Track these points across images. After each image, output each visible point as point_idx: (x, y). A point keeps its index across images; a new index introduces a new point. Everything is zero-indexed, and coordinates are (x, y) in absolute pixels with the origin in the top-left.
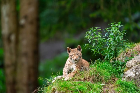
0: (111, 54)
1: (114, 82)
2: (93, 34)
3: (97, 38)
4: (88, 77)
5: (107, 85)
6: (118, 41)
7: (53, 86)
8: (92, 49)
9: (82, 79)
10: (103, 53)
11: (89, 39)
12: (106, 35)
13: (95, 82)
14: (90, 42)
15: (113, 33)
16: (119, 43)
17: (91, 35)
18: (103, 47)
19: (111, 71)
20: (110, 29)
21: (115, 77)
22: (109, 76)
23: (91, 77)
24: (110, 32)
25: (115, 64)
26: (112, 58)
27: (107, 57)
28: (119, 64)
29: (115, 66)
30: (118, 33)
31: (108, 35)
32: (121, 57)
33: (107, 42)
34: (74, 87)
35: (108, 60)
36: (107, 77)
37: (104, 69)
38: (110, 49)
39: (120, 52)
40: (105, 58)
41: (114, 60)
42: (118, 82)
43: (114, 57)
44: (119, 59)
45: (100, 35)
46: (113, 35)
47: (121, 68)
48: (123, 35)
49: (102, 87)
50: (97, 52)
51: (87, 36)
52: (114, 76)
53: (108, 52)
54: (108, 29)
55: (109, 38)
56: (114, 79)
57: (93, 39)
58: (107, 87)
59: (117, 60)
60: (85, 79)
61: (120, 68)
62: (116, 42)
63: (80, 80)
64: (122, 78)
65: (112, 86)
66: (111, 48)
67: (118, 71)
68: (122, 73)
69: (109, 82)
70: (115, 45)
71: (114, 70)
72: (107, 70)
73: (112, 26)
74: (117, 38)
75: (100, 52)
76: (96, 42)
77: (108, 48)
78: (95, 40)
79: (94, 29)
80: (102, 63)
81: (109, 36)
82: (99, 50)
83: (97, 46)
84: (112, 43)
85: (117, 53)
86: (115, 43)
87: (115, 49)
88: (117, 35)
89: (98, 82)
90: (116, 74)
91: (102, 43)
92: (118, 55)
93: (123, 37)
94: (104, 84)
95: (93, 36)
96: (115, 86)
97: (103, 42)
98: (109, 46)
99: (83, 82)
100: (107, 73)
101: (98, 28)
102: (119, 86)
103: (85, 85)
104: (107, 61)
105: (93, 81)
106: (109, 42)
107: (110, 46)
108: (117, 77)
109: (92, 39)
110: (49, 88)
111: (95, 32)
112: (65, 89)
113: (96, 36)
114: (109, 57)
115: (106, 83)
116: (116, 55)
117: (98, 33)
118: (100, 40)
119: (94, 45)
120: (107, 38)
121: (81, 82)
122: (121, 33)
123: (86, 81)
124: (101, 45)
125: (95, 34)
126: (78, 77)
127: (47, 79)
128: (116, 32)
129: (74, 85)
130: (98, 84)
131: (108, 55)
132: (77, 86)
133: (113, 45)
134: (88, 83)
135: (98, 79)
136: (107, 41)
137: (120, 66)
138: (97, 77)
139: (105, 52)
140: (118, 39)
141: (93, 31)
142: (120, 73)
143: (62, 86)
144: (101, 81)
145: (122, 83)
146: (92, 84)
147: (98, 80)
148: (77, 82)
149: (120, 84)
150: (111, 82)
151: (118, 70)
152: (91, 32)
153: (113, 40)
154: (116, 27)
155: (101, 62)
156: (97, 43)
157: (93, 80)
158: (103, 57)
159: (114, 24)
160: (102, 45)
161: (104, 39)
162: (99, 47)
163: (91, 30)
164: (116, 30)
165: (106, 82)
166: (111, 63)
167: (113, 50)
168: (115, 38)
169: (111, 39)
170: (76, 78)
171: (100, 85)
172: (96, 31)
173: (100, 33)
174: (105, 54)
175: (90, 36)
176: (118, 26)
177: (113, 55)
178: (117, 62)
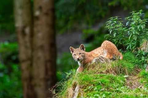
0: (133, 44)
1: (137, 73)
2: (113, 24)
3: (118, 28)
4: (110, 69)
5: (130, 77)
6: (140, 30)
7: (74, 80)
8: (113, 40)
9: (104, 71)
10: (124, 43)
11: (109, 29)
12: (127, 24)
13: (117, 74)
14: (110, 32)
15: (134, 22)
16: (141, 32)
17: (112, 25)
18: (125, 37)
19: (134, 62)
20: (131, 18)
21: (138, 68)
22: (132, 68)
23: (113, 69)
24: (131, 21)
25: (138, 55)
26: (135, 48)
27: (129, 47)
28: (142, 55)
29: (138, 56)
30: (140, 22)
31: (129, 24)
32: (143, 47)
33: (128, 32)
34: (96, 80)
35: (130, 50)
36: (130, 69)
37: (127, 61)
38: (132, 39)
39: (142, 42)
40: (127, 49)
41: (137, 50)
42: (142, 73)
43: (136, 47)
44: (142, 49)
45: (120, 24)
46: (135, 24)
47: (145, 59)
48: (145, 24)
49: (125, 79)
50: (119, 43)
51: (107, 26)
52: (138, 66)
53: (130, 42)
54: (128, 17)
55: (131, 27)
56: (137, 71)
57: (114, 28)
58: (130, 79)
59: (139, 50)
60: (108, 71)
61: (143, 58)
62: (138, 31)
63: (101, 72)
64: (146, 69)
65: (136, 78)
66: (133, 37)
67: (141, 62)
68: (146, 63)
69: (133, 74)
70: (137, 34)
71: (137, 60)
72: (130, 61)
73: (133, 15)
74: (138, 27)
75: (121, 42)
76: (117, 32)
77: (129, 38)
78: (115, 29)
79: (114, 18)
80: (124, 54)
81: (131, 25)
82: (120, 40)
83: (118, 36)
84: (134, 33)
85: (139, 42)
86: (137, 33)
87: (138, 39)
88: (138, 24)
89: (121, 74)
90: (140, 65)
91: (123, 33)
92: (140, 45)
93: (145, 25)
94: (128, 76)
95: (113, 25)
96: (139, 78)
97: (124, 31)
98: (130, 36)
99: (105, 74)
100: (130, 64)
101: (118, 18)
102: (143, 78)
103: (108, 78)
104: (129, 52)
105: (115, 74)
106: (130, 32)
107: (132, 36)
108: (141, 68)
109: (112, 29)
110: (69, 83)
111: (115, 22)
112: (86, 82)
113: (116, 26)
114: (132, 47)
115: (130, 75)
116: (138, 45)
117: (118, 22)
118: (121, 29)
119: (115, 35)
120: (128, 27)
121: (103, 74)
122: (143, 21)
123: (108, 74)
124: (122, 35)
125: (116, 24)
126: (100, 70)
127: (67, 73)
128: (138, 21)
129: (96, 78)
130: (121, 76)
131: (130, 45)
132: (99, 79)
133: (135, 35)
134: (110, 75)
135: (121, 70)
136: (128, 30)
137: (144, 56)
138: (120, 69)
139: (127, 42)
140: (140, 28)
141: (114, 21)
142: (143, 64)
143: (83, 80)
144: (124, 73)
145: (146, 74)
146: (115, 76)
147: (121, 72)
148: (99, 74)
149: (144, 75)
150: (135, 73)
151: (141, 60)
152: (111, 22)
153: (134, 29)
154: (138, 15)
155: (123, 52)
156: (119, 33)
157: (116, 72)
158: (125, 47)
159: (135, 13)
160: (124, 35)
161: (125, 29)
162: (120, 38)
163: (111, 20)
164: (138, 18)
165: (130, 73)
166: (133, 53)
167: (135, 40)
168: (137, 27)
169: (133, 28)
170: (97, 71)
171: (123, 78)
172: (116, 20)
173: (121, 22)
174: (127, 44)
175: (110, 26)
176: (139, 14)
177: (135, 45)
178: (139, 52)
